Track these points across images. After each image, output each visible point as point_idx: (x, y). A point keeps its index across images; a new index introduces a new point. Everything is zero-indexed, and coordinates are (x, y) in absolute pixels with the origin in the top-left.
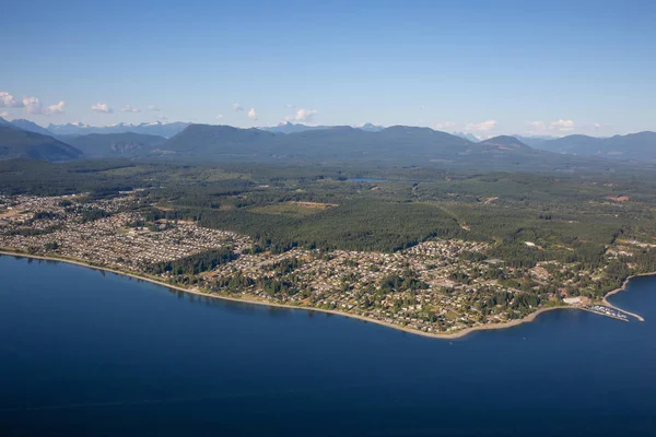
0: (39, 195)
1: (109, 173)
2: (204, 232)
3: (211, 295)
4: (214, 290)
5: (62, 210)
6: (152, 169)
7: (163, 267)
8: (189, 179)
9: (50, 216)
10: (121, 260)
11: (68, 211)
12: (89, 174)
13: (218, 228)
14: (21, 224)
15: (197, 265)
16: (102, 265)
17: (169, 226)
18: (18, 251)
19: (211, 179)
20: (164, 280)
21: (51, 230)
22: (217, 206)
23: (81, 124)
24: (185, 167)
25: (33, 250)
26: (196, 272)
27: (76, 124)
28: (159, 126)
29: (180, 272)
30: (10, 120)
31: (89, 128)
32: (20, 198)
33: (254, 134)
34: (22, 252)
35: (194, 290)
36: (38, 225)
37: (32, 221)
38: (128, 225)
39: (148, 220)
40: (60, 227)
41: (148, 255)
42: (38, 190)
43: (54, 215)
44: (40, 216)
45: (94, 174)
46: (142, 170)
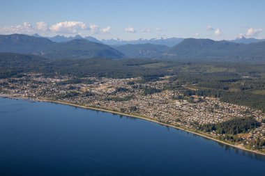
0: (113, 78)
1: (145, 66)
2: (226, 105)
3: (255, 151)
4: (255, 148)
5: (130, 87)
6: (169, 65)
7: (210, 128)
8: (193, 71)
9: (125, 90)
10: (179, 120)
11: (134, 87)
12: (134, 66)
13: (235, 103)
14: (110, 94)
15: (235, 129)
16: (168, 123)
17: (201, 100)
18: (114, 110)
19: (208, 71)
20: (214, 136)
21: (128, 98)
22: (227, 89)
23: (118, 39)
24: (189, 64)
25: (123, 110)
26: (235, 133)
27: (115, 39)
28: (162, 40)
29: (223, 132)
30: (84, 37)
31: (123, 41)
32: (104, 79)
33: (225, 44)
34: (117, 111)
35: (240, 146)
36: (120, 95)
37: (115, 92)
38: (174, 98)
39: (185, 95)
40: (132, 97)
41: (195, 119)
42: (112, 75)
43: (127, 90)
44: (119, 90)
45: (137, 67)
46: (163, 65)
